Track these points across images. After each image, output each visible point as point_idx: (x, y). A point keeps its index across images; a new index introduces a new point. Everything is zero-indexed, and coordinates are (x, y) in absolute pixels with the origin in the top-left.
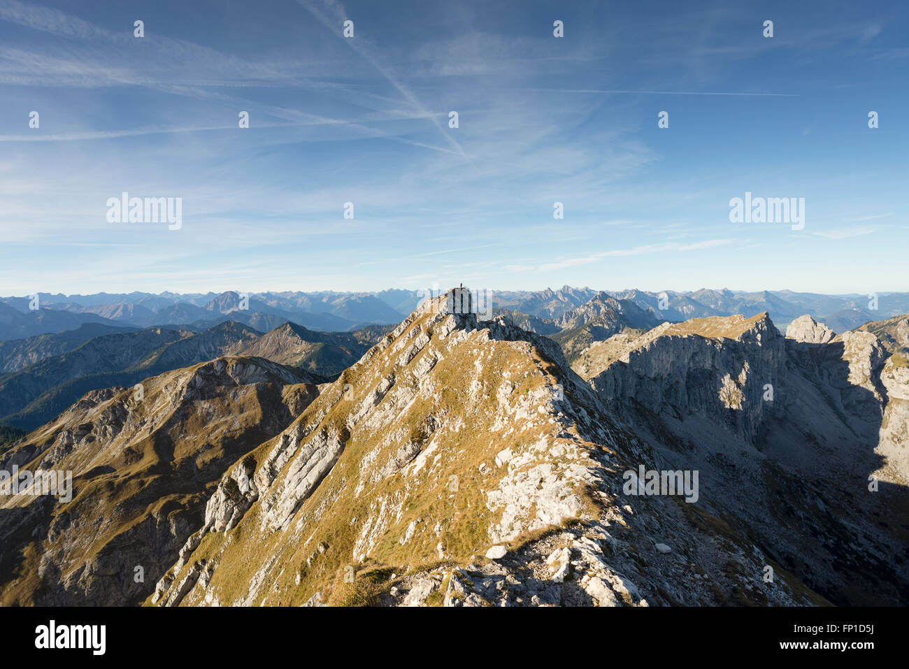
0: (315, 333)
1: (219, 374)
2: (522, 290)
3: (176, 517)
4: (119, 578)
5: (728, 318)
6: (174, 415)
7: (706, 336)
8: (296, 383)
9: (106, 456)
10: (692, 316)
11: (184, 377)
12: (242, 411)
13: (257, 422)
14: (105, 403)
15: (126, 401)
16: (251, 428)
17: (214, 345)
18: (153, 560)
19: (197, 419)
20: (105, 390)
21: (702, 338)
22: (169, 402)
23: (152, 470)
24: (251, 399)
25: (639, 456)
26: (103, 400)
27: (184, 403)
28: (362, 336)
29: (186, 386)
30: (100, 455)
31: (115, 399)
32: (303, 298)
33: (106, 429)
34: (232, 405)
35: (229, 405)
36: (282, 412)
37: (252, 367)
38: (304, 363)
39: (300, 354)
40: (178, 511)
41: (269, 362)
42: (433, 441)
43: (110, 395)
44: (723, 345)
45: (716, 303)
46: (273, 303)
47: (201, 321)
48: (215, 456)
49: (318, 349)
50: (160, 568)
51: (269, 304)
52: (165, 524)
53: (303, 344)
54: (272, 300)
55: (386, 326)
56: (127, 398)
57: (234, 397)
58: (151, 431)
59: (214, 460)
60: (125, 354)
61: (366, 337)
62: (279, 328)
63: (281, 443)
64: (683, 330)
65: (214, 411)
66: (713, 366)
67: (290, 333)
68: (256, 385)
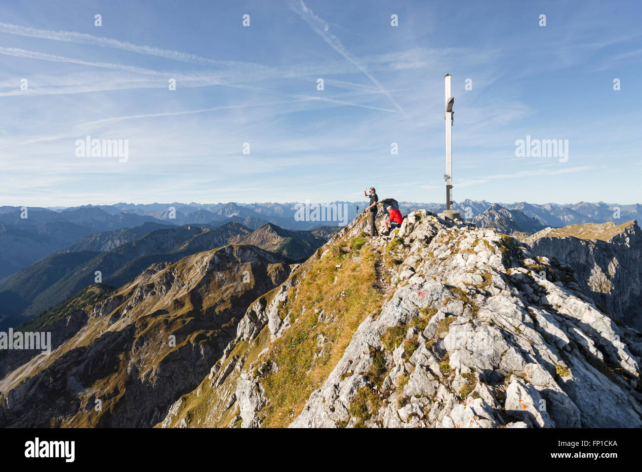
0: (286, 231)
1: (228, 255)
2: (433, 203)
3: (204, 344)
4: (171, 379)
5: (602, 225)
6: (202, 280)
7: (582, 238)
8: (276, 263)
9: (162, 304)
10: (571, 223)
11: (207, 257)
12: (242, 279)
13: (252, 287)
14: (161, 271)
15: (173, 271)
16: (248, 291)
17: (222, 238)
18: (190, 370)
19: (215, 283)
20: (161, 264)
21: (578, 240)
22: (199, 272)
23: (189, 314)
26: (160, 270)
27: (208, 273)
28: (318, 233)
29: (209, 262)
30: (158, 303)
31: (167, 269)
32: (279, 207)
33: (162, 287)
34: (236, 275)
35: (234, 275)
36: (267, 282)
37: (249, 252)
38: (280, 250)
39: (277, 244)
40: (205, 340)
41: (259, 249)
43: (164, 267)
44: (596, 245)
45: (593, 214)
46: (259, 211)
47: (214, 221)
48: (226, 307)
49: (288, 242)
50: (195, 375)
51: (256, 211)
52: (197, 347)
53: (279, 239)
54: (258, 208)
55: (334, 227)
56: (174, 269)
57: (237, 271)
58: (188, 290)
59: (226, 310)
60: (169, 242)
61: (320, 234)
62: (263, 227)
64: (562, 233)
65: (226, 279)
66: (587, 261)
67: (270, 230)
68: (251, 263)
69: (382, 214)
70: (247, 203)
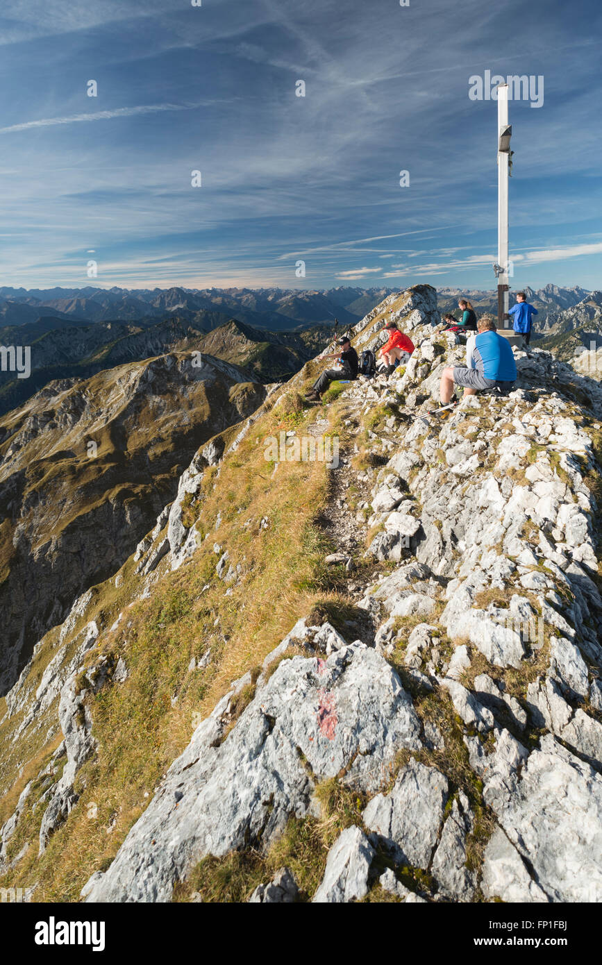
0: (260, 331)
1: (169, 369)
3: (130, 504)
4: (80, 556)
6: (128, 407)
8: (243, 382)
9: (67, 442)
11: (136, 371)
12: (190, 407)
13: (206, 418)
14: (65, 392)
15: (84, 392)
16: (199, 423)
17: (161, 342)
18: (110, 543)
19: (149, 412)
20: (65, 380)
22: (123, 395)
23: (108, 458)
24: (199, 395)
26: (64, 390)
27: (137, 396)
28: (309, 337)
29: (138, 380)
30: (61, 441)
31: (74, 389)
32: (249, 295)
33: (66, 417)
34: (181, 400)
35: (178, 400)
36: (230, 410)
37: (201, 364)
38: (250, 363)
39: (245, 353)
40: (133, 499)
41: (217, 360)
43: (69, 386)
46: (218, 300)
47: (148, 317)
48: (165, 449)
49: (264, 349)
50: (116, 551)
51: (214, 301)
52: (121, 509)
53: (248, 344)
54: (217, 297)
56: (85, 388)
57: (183, 393)
58: (107, 421)
59: (164, 453)
60: (78, 348)
61: (314, 338)
62: (225, 325)
65: (165, 406)
67: (235, 331)
68: (205, 382)
69: (409, 310)
70: (200, 289)
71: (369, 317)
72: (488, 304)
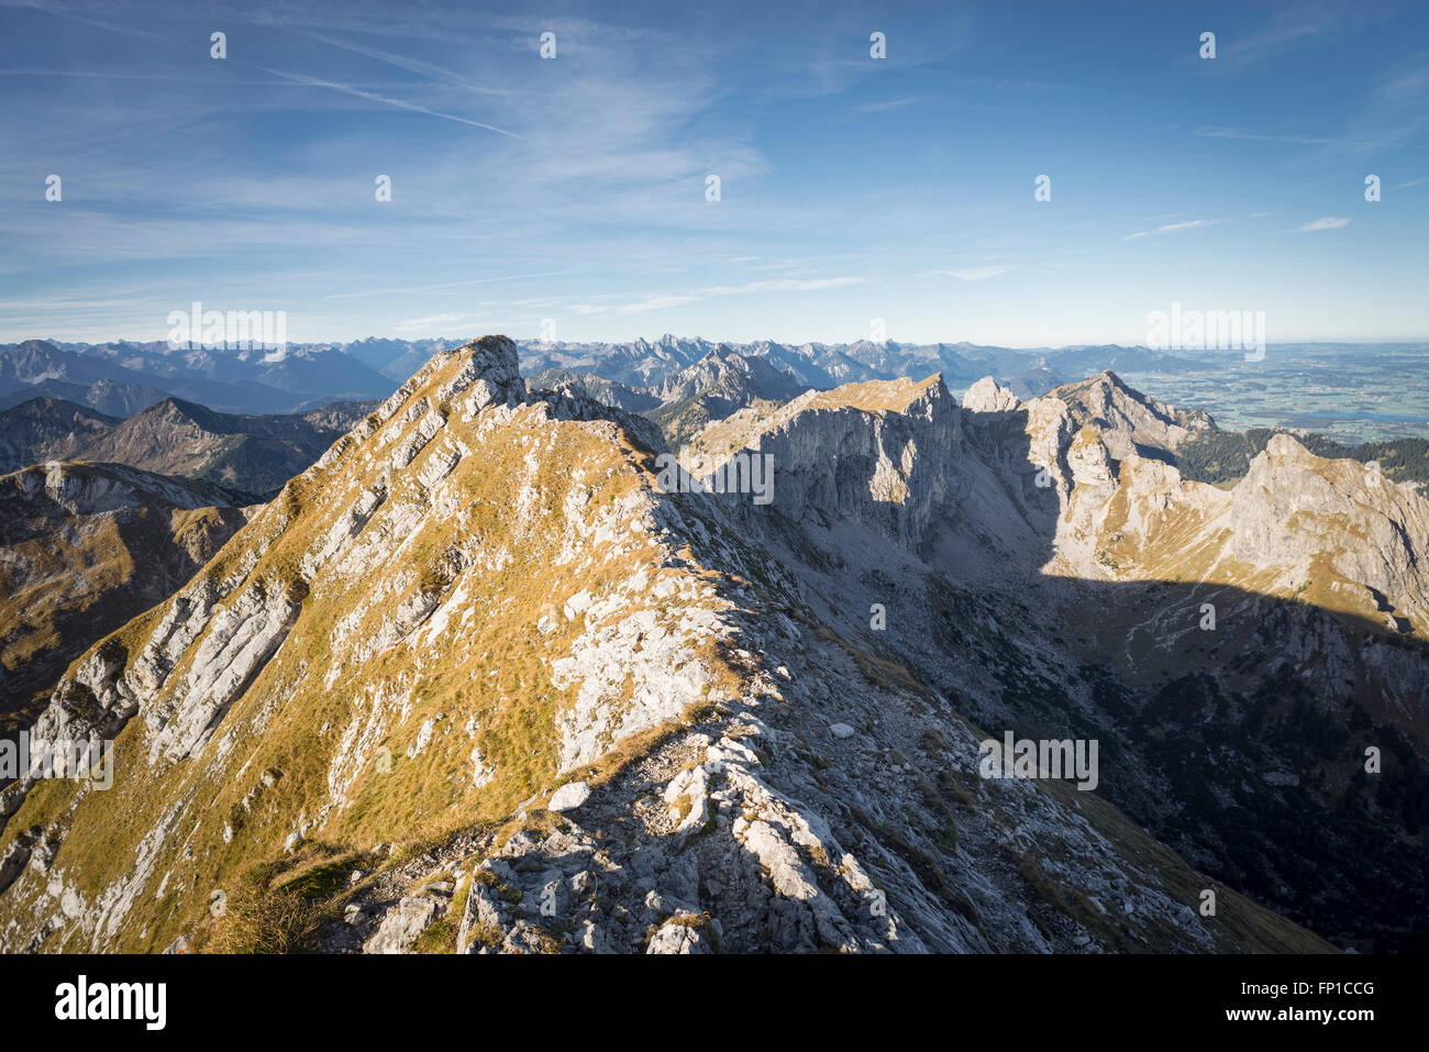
0: (227, 417)
1: (27, 497)
2: (600, 341)
5: (892, 382)
7: (863, 409)
8: (198, 507)
10: (849, 379)
12: (89, 561)
13: (125, 579)
16: (112, 591)
17: (13, 445)
21: (858, 412)
24: (106, 540)
25: (778, 584)
28: (321, 420)
32: (199, 354)
36: (175, 558)
37: (103, 483)
38: (212, 471)
39: (202, 455)
41: (137, 472)
42: (459, 588)
44: (885, 421)
45: (877, 362)
46: (136, 363)
49: (238, 446)
51: (126, 364)
53: (207, 438)
54: (131, 358)
55: (364, 402)
61: (330, 422)
62: (153, 409)
63: (174, 612)
64: (833, 401)
65: (29, 566)
66: (871, 451)
67: (176, 418)
68: (116, 515)
69: (468, 380)
70: (93, 342)
71: (401, 392)
72: (591, 362)
